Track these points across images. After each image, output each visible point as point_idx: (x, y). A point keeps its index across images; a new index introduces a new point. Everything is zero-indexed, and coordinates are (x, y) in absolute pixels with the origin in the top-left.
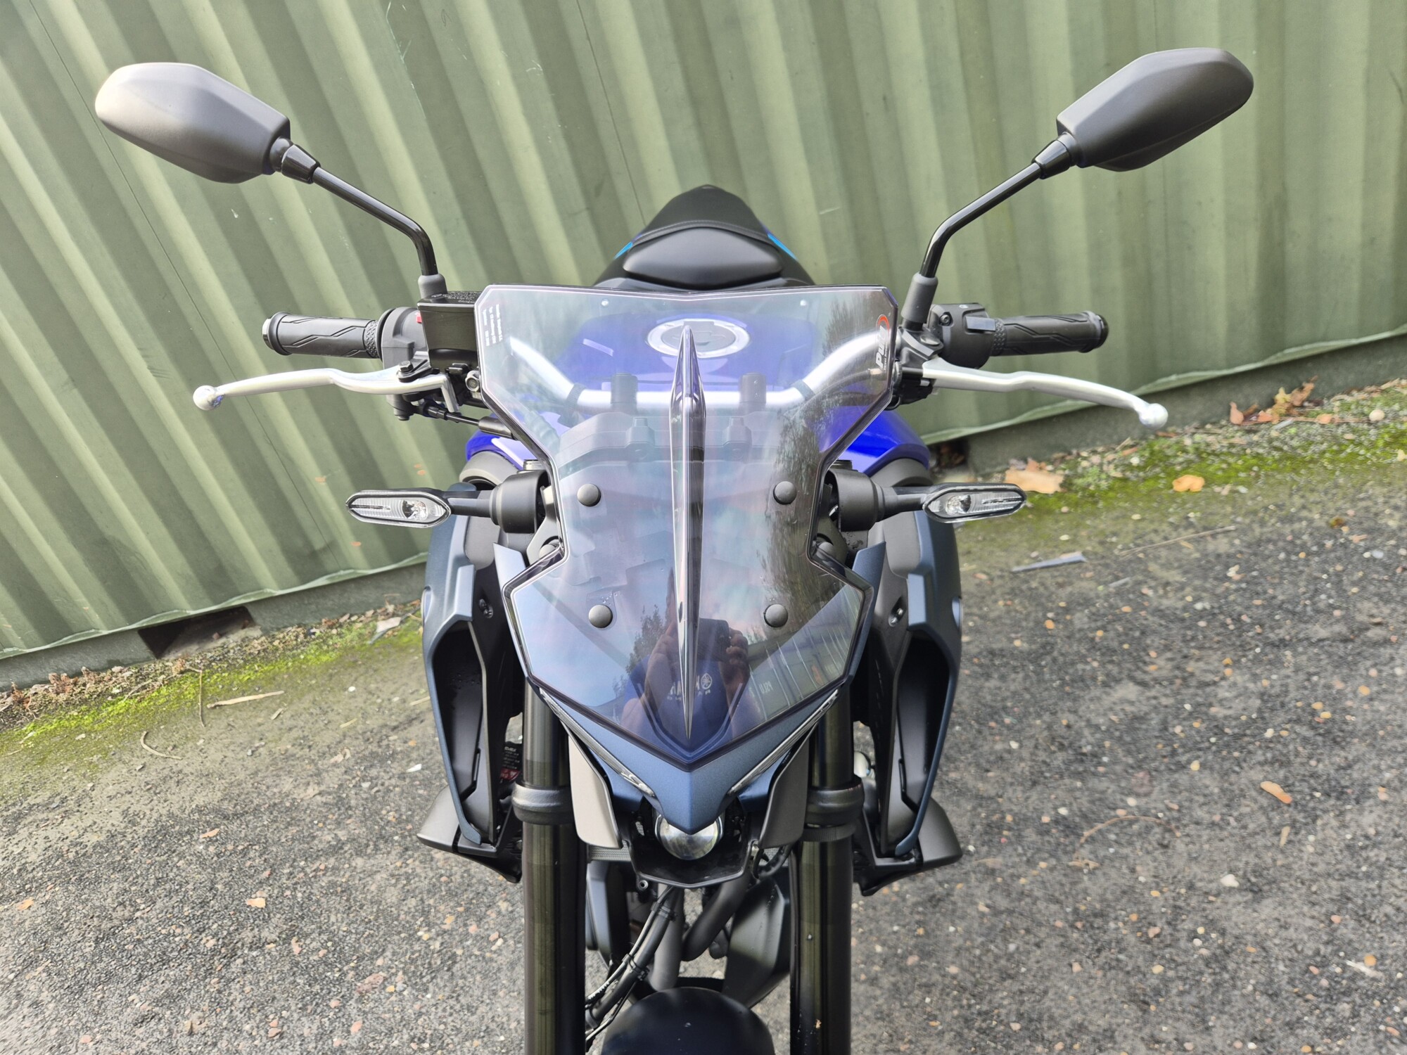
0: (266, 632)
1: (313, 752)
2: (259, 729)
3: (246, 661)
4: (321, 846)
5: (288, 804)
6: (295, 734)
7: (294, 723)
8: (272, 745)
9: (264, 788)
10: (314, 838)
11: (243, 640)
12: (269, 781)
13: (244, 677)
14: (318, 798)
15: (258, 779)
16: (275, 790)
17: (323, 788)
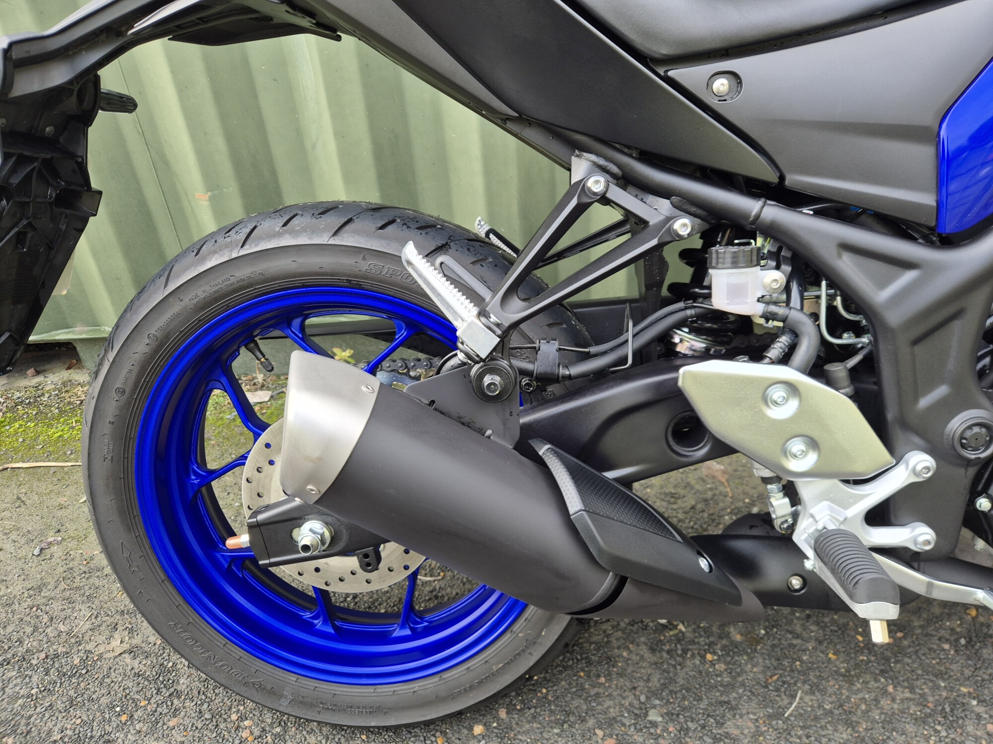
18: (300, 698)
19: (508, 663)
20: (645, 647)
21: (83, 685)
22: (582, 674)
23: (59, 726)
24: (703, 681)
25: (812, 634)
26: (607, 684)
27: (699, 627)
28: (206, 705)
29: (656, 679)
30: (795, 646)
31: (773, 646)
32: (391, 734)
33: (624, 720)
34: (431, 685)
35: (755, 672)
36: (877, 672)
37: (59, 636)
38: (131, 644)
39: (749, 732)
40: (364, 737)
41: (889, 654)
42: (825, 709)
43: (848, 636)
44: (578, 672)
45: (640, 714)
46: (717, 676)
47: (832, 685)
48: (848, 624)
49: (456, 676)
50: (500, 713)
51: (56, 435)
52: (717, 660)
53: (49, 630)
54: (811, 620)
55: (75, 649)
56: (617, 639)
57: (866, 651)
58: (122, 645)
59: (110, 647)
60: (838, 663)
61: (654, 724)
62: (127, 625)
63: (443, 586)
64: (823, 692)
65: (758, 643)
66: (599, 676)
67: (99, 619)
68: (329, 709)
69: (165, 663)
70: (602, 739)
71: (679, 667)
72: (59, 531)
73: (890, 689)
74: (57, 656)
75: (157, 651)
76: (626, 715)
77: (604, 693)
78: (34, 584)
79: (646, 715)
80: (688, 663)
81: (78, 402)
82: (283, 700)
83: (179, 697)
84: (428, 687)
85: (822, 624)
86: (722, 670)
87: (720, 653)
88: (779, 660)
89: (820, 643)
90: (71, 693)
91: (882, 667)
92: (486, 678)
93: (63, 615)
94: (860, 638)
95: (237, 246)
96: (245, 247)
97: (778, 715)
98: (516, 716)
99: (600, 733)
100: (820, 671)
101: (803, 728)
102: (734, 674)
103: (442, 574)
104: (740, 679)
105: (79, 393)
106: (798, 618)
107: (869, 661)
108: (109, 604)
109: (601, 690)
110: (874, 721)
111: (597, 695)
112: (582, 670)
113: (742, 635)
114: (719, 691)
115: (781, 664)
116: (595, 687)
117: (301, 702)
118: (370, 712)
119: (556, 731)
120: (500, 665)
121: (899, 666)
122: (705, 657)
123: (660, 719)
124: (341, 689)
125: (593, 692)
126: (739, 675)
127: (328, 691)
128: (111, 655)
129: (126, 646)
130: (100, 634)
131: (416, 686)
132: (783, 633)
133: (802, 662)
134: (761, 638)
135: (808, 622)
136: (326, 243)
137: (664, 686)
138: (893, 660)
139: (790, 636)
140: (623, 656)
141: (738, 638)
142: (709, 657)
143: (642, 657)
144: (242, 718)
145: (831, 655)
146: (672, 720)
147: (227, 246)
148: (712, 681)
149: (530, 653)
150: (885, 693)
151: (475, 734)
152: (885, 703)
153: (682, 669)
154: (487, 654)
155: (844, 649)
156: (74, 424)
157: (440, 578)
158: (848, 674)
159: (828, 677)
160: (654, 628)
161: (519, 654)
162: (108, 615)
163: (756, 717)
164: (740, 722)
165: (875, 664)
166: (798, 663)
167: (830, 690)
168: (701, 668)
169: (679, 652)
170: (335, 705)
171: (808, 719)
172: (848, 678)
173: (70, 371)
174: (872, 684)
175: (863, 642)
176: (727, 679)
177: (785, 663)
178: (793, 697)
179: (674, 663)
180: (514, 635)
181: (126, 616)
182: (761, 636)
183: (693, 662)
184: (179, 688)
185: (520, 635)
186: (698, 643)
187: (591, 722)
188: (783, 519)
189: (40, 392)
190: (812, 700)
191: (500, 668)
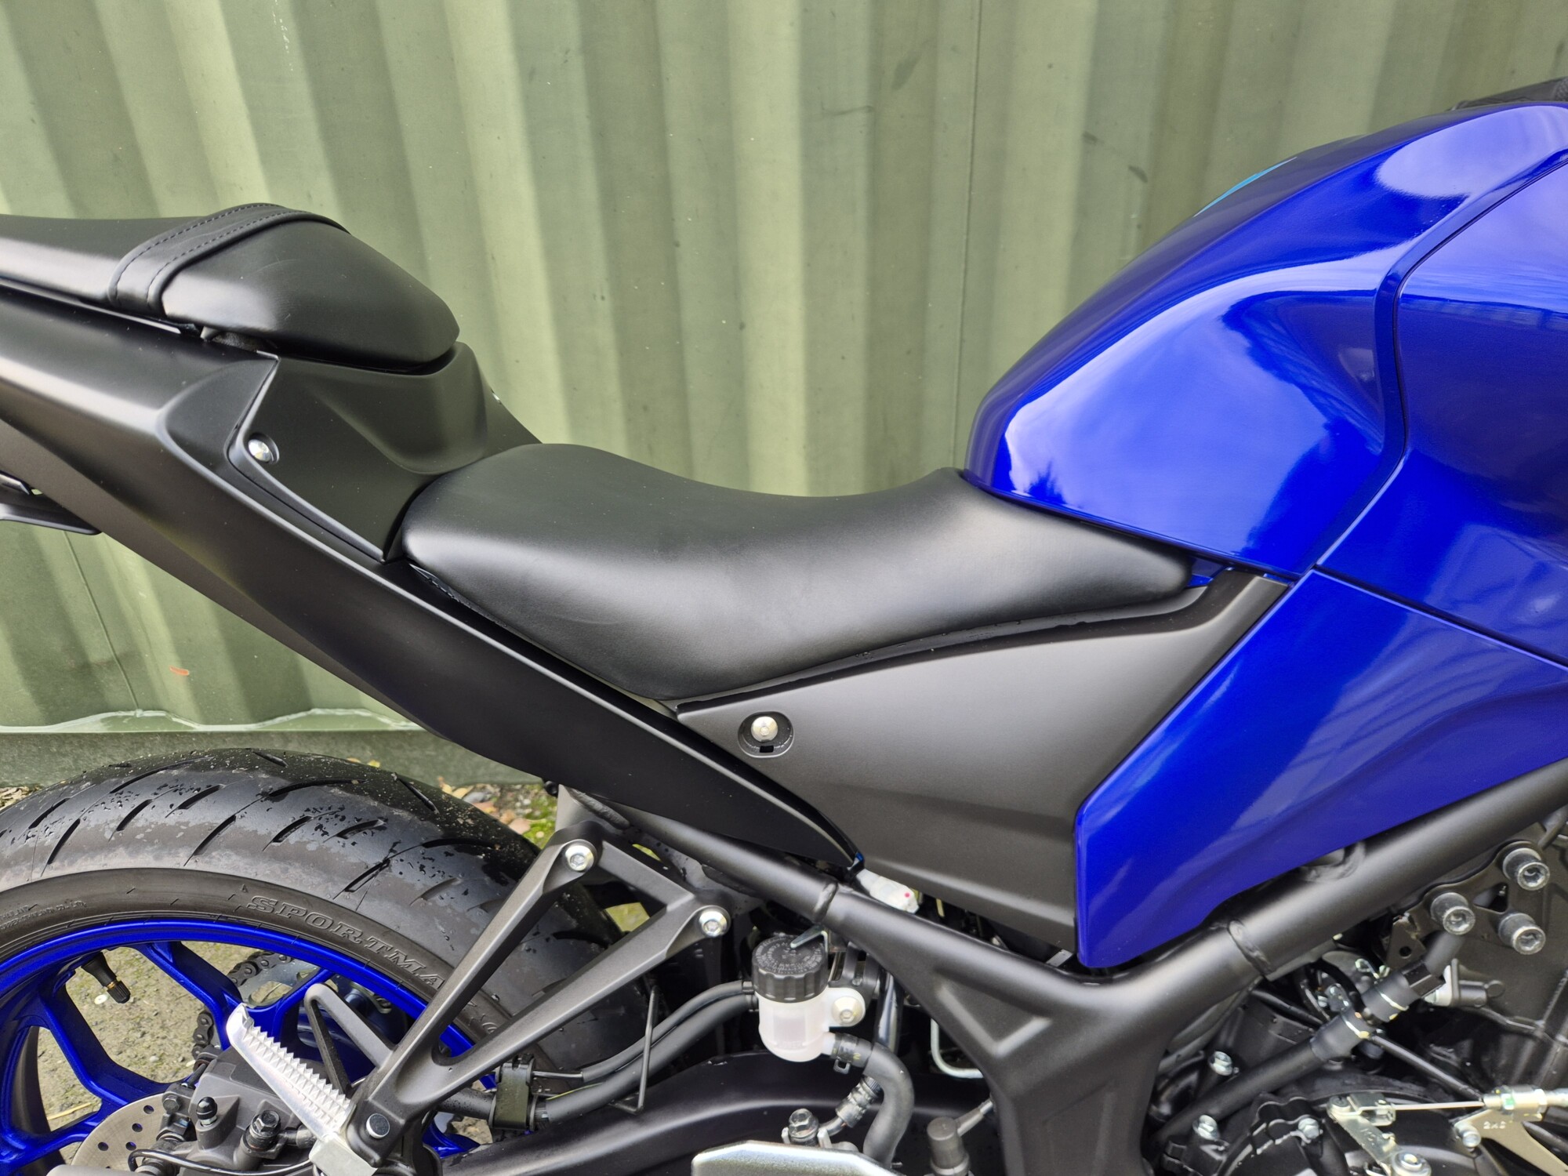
95: (42, 860)
96: (54, 864)
136: (182, 867)
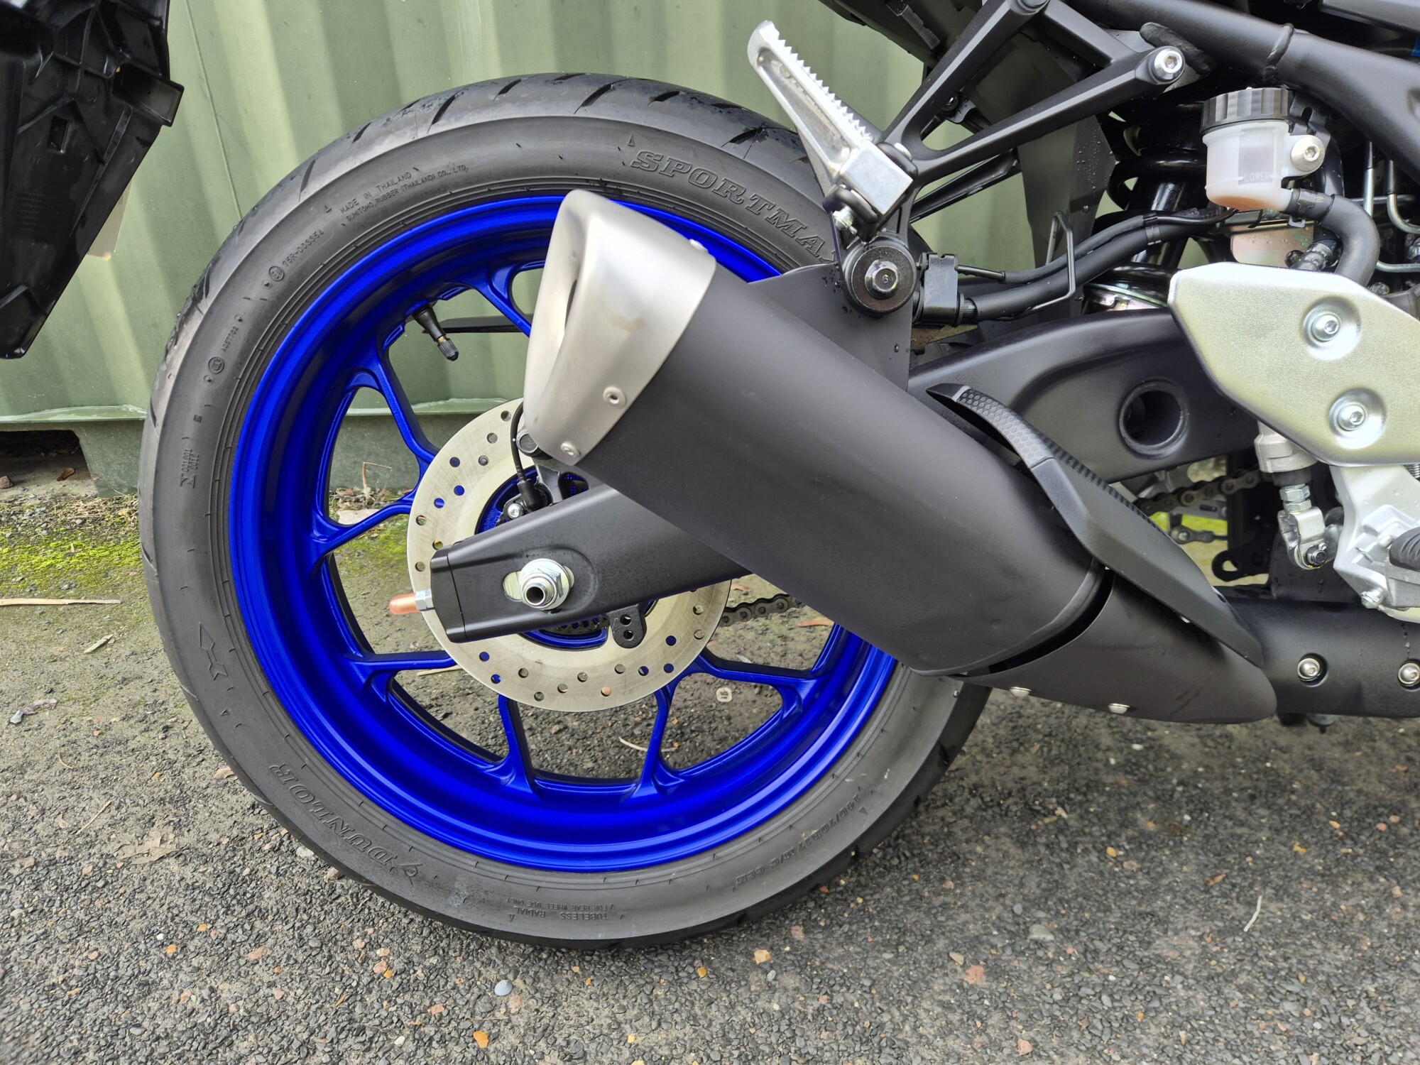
0: (105, 490)
1: (172, 741)
2: (52, 668)
3: (52, 535)
4: (166, 1024)
5: (87, 869)
6: (134, 692)
7: (137, 669)
8: (76, 709)
9: (33, 811)
10: (147, 987)
11: (55, 498)
12: (50, 795)
13: (44, 559)
14: (174, 865)
15: (22, 785)
16: (60, 822)
17: (188, 839)
18: (482, 893)
19: (826, 828)
20: (1008, 840)
21: (98, 904)
22: (916, 877)
23: (60, 963)
24: (1108, 884)
25: (1263, 821)
26: (958, 891)
27: (1087, 812)
28: (309, 929)
29: (1033, 884)
30: (1240, 837)
31: (1206, 837)
32: (621, 964)
33: (993, 940)
34: (698, 869)
35: (1186, 872)
36: (1372, 869)
37: (56, 834)
38: (178, 845)
39: (1193, 954)
40: (576, 969)
41: (1385, 846)
42: (1302, 921)
43: (1318, 822)
44: (909, 874)
45: (1018, 931)
46: (1128, 877)
47: (1307, 889)
48: (1313, 806)
49: (740, 852)
50: (793, 932)
51: (44, 564)
52: (1124, 856)
53: (38, 827)
54: (1258, 802)
55: (84, 853)
56: (964, 830)
57: (1349, 842)
58: (163, 846)
59: (144, 849)
60: (1309, 859)
61: (1040, 944)
62: (171, 818)
63: (679, 761)
64: (1296, 897)
65: (1183, 833)
66: (943, 880)
67: (123, 810)
68: (527, 912)
69: (238, 870)
70: (962, 967)
71: (1066, 866)
72: (52, 691)
73: (1397, 891)
74: (53, 862)
75: (222, 853)
76: (995, 933)
77: (955, 903)
78: (12, 763)
79: (1027, 932)
80: (1080, 861)
81: (78, 522)
82: (452, 898)
83: (263, 918)
84: (693, 871)
85: (1276, 807)
86: (1134, 869)
87: (1127, 847)
88: (1219, 855)
89: (1278, 831)
90: (80, 915)
91: (1378, 863)
92: (789, 854)
93: (62, 805)
94: (1336, 825)
95: (425, 121)
96: (439, 123)
97: (1236, 929)
98: (820, 936)
99: (958, 958)
100: (1284, 870)
101: (1276, 946)
102: (1153, 875)
103: (676, 745)
104: (1165, 882)
105: (80, 510)
106: (1237, 800)
107: (1356, 856)
108: (139, 789)
109: (949, 899)
110: (1381, 936)
111: (945, 906)
112: (916, 872)
113: (1155, 822)
114: (1134, 897)
115: (1224, 860)
116: (939, 895)
117: (483, 901)
118: (597, 917)
119: (887, 956)
120: (814, 832)
121: (1401, 861)
122: (1106, 853)
123: (1050, 937)
124: (549, 879)
125: (937, 901)
126: (1161, 876)
127: (527, 882)
128: (146, 860)
129: (170, 848)
130: (125, 831)
131: (673, 870)
132: (1218, 819)
133: (1255, 858)
134: (1187, 826)
135: (1253, 804)
136: (572, 115)
137: (1048, 893)
138: (1391, 853)
139: (1230, 823)
140: (976, 853)
141: (1151, 826)
142: (1111, 851)
143: (1006, 855)
144: (372, 945)
145: (1297, 848)
146: (1071, 940)
147: (408, 123)
148: (1122, 885)
149: (863, 811)
150: (1390, 898)
151: (758, 962)
152: (1392, 911)
153: (1071, 869)
154: (794, 812)
155: (1315, 840)
156: (73, 550)
157: (673, 749)
158: (1327, 873)
159: (1299, 878)
160: (1019, 814)
161: (845, 812)
162: (138, 805)
163: (1198, 934)
164: (1175, 940)
165: (1366, 859)
166: (1249, 859)
167: (1305, 895)
168: (1102, 868)
169: (1064, 845)
170: (540, 905)
171: (1280, 935)
172: (1329, 878)
173: (64, 483)
174: (1367, 885)
175: (1341, 829)
176: (1144, 882)
177: (1230, 858)
178: (1252, 904)
179: (1058, 860)
180: (838, 782)
181: (168, 805)
182: (1185, 823)
183: (1087, 859)
184: (263, 904)
185: (847, 780)
186: (1091, 834)
187: (941, 944)
188: (1311, 545)
189: (16, 509)
190: (1281, 910)
191: (813, 837)
